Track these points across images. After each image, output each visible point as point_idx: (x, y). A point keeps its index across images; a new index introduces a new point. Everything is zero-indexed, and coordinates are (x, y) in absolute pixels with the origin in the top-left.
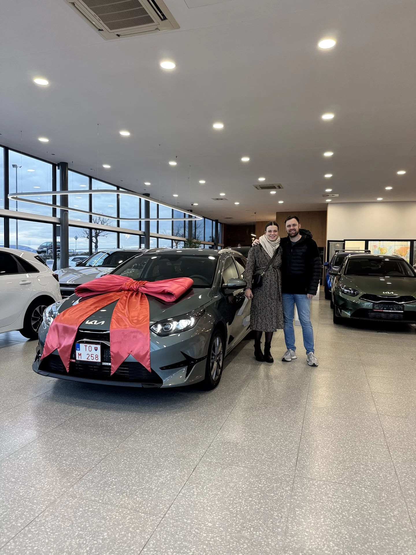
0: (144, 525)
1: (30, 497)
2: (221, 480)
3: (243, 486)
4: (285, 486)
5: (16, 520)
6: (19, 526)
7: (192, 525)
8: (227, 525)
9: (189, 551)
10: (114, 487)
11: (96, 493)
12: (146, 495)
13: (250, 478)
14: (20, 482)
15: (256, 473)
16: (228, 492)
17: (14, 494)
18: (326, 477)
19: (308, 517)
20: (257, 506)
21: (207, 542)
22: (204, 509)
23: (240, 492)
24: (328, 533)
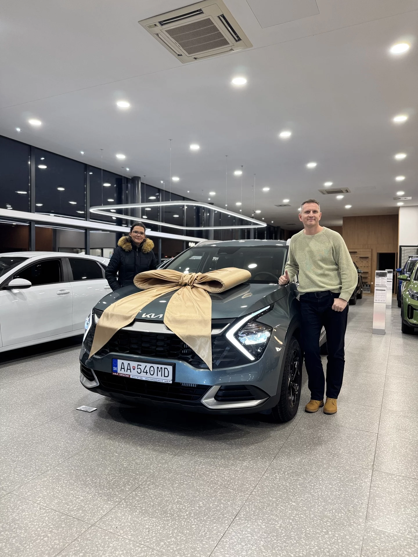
0: (233, 499)
1: (133, 469)
2: (300, 468)
3: (323, 475)
4: (364, 478)
5: (124, 486)
6: (128, 491)
7: (278, 502)
8: (310, 505)
9: (276, 523)
10: (204, 466)
11: (188, 470)
12: (232, 475)
13: (329, 468)
14: (123, 456)
15: (335, 465)
16: (309, 479)
17: (119, 466)
18: (405, 473)
19: (388, 505)
20: (337, 493)
21: (292, 518)
22: (287, 490)
23: (320, 479)
24: (409, 520)
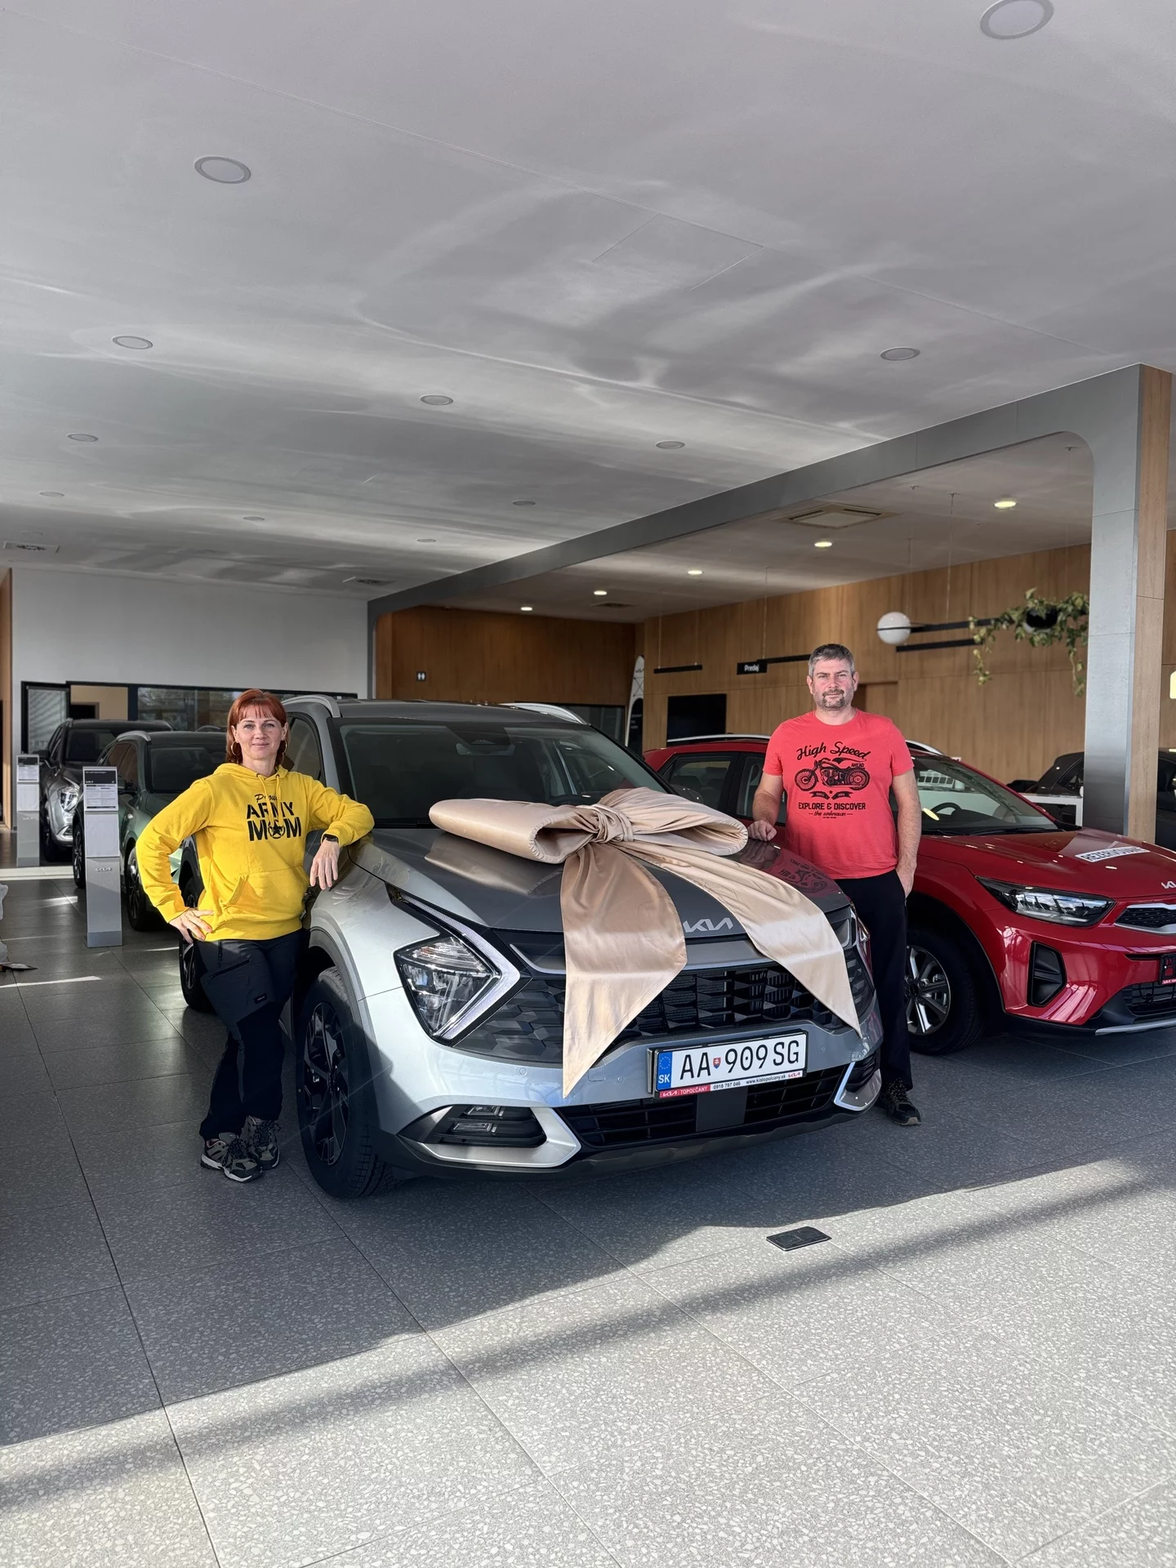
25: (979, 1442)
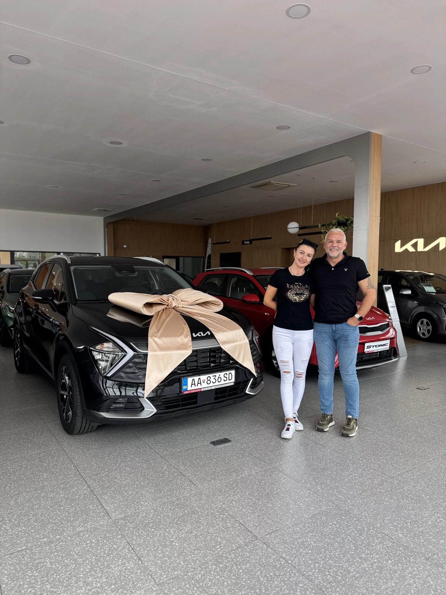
25: (261, 503)
